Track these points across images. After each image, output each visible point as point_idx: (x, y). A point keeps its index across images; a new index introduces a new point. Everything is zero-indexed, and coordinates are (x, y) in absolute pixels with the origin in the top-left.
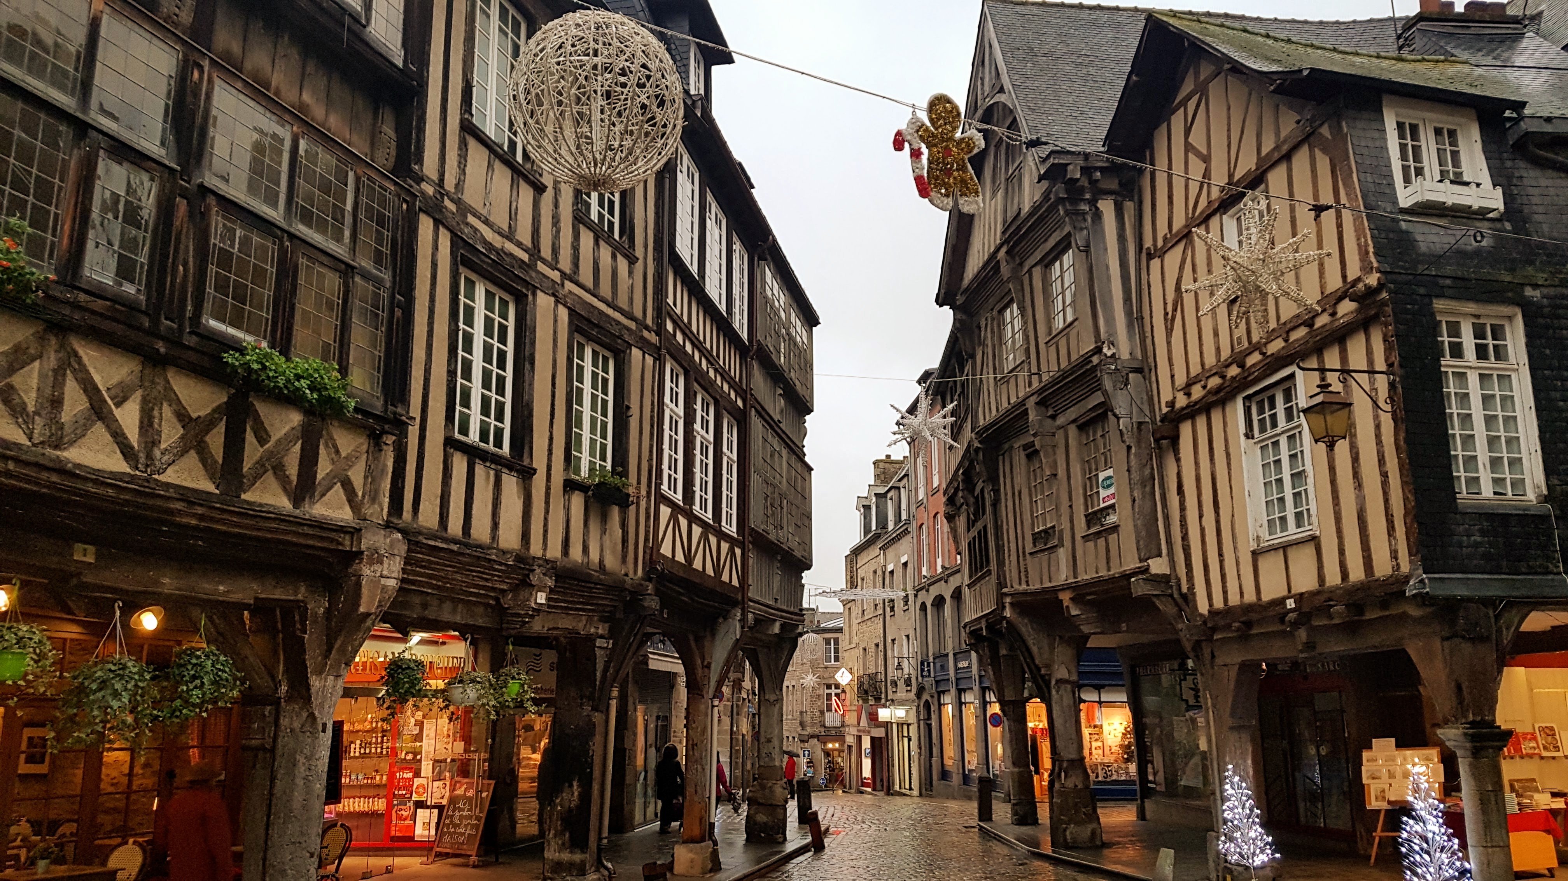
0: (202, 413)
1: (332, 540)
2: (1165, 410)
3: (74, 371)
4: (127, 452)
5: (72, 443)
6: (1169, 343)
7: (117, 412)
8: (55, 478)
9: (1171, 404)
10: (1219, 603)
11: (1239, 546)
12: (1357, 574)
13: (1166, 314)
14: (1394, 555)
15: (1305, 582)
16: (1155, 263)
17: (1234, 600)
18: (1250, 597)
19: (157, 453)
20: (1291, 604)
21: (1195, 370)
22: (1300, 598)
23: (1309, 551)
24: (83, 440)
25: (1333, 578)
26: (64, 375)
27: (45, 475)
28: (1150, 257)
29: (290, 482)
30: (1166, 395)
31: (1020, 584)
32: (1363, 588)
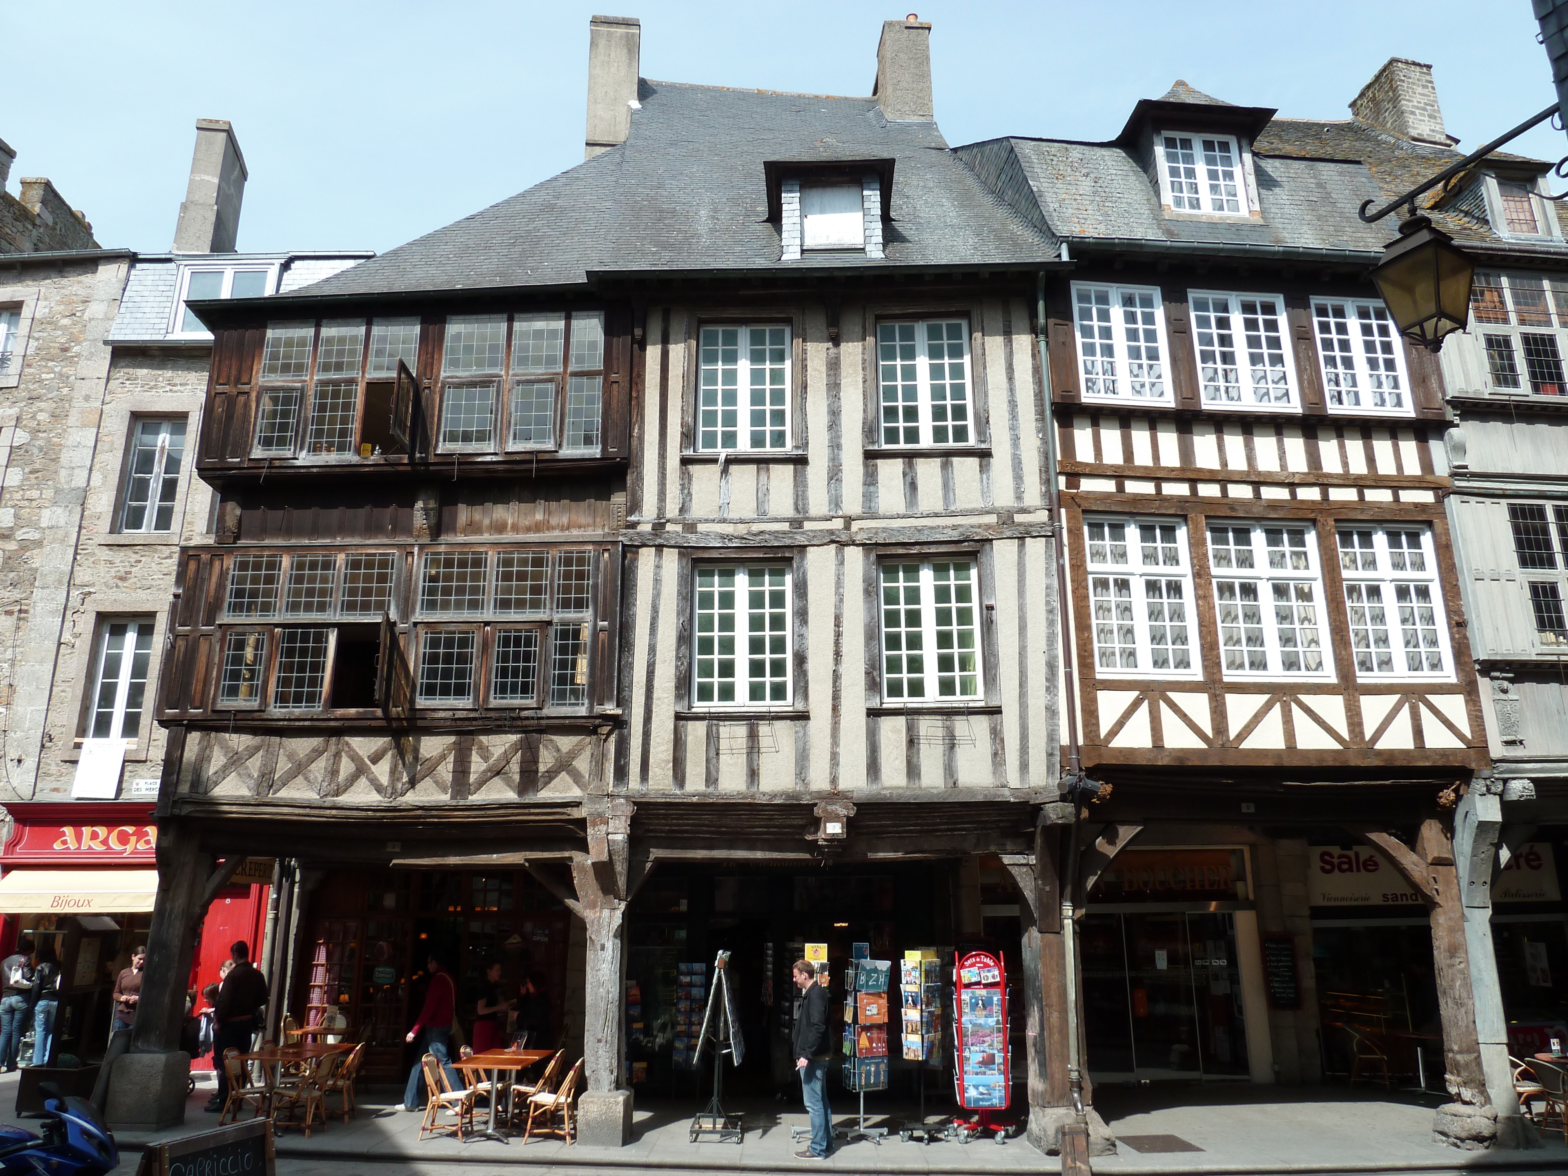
0: (434, 754)
1: (563, 814)
3: (346, 752)
4: (379, 789)
5: (345, 791)
7: (373, 768)
8: (334, 812)
19: (400, 785)
24: (352, 788)
26: (341, 757)
27: (328, 812)
29: (513, 781)
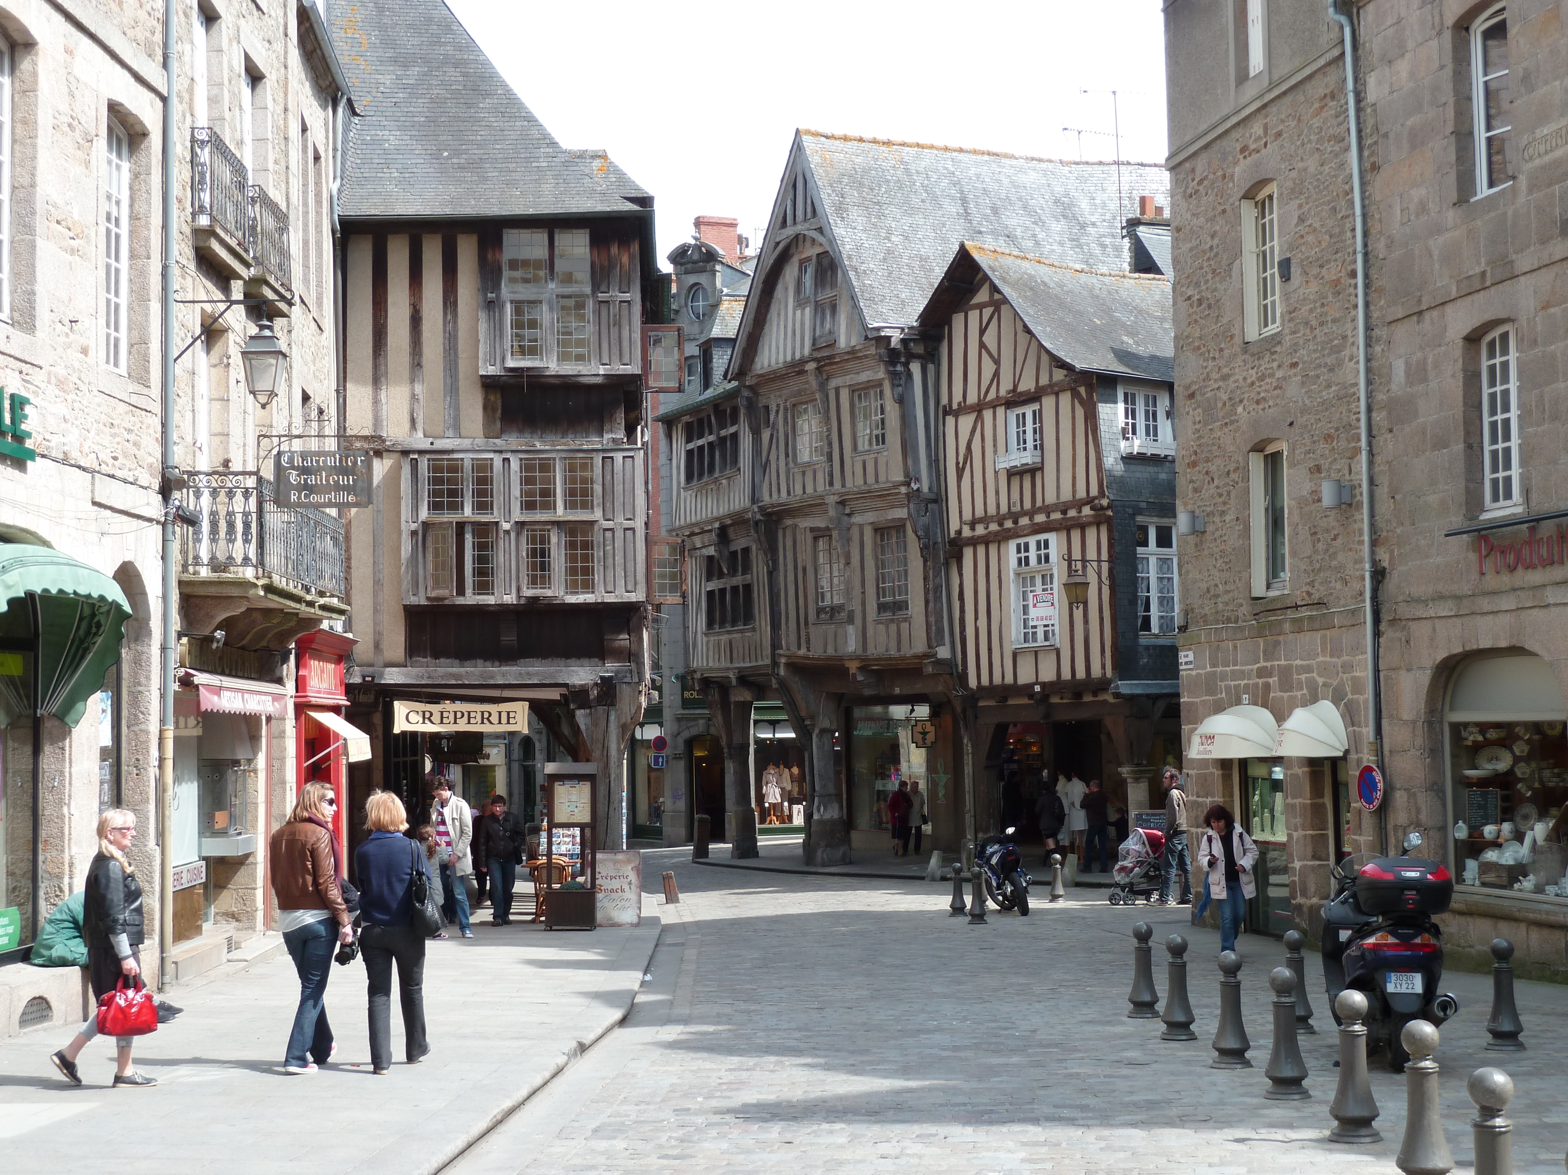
2: (953, 535)
6: (959, 487)
9: (959, 532)
10: (985, 681)
11: (1004, 645)
12: (1081, 674)
13: (958, 463)
14: (1103, 667)
15: (1048, 674)
16: (950, 420)
17: (997, 680)
18: (1009, 679)
20: (1037, 688)
21: (980, 513)
22: (1044, 685)
23: (1054, 657)
25: (1066, 675)
28: (946, 413)
30: (954, 526)
31: (799, 648)
32: (1082, 683)
